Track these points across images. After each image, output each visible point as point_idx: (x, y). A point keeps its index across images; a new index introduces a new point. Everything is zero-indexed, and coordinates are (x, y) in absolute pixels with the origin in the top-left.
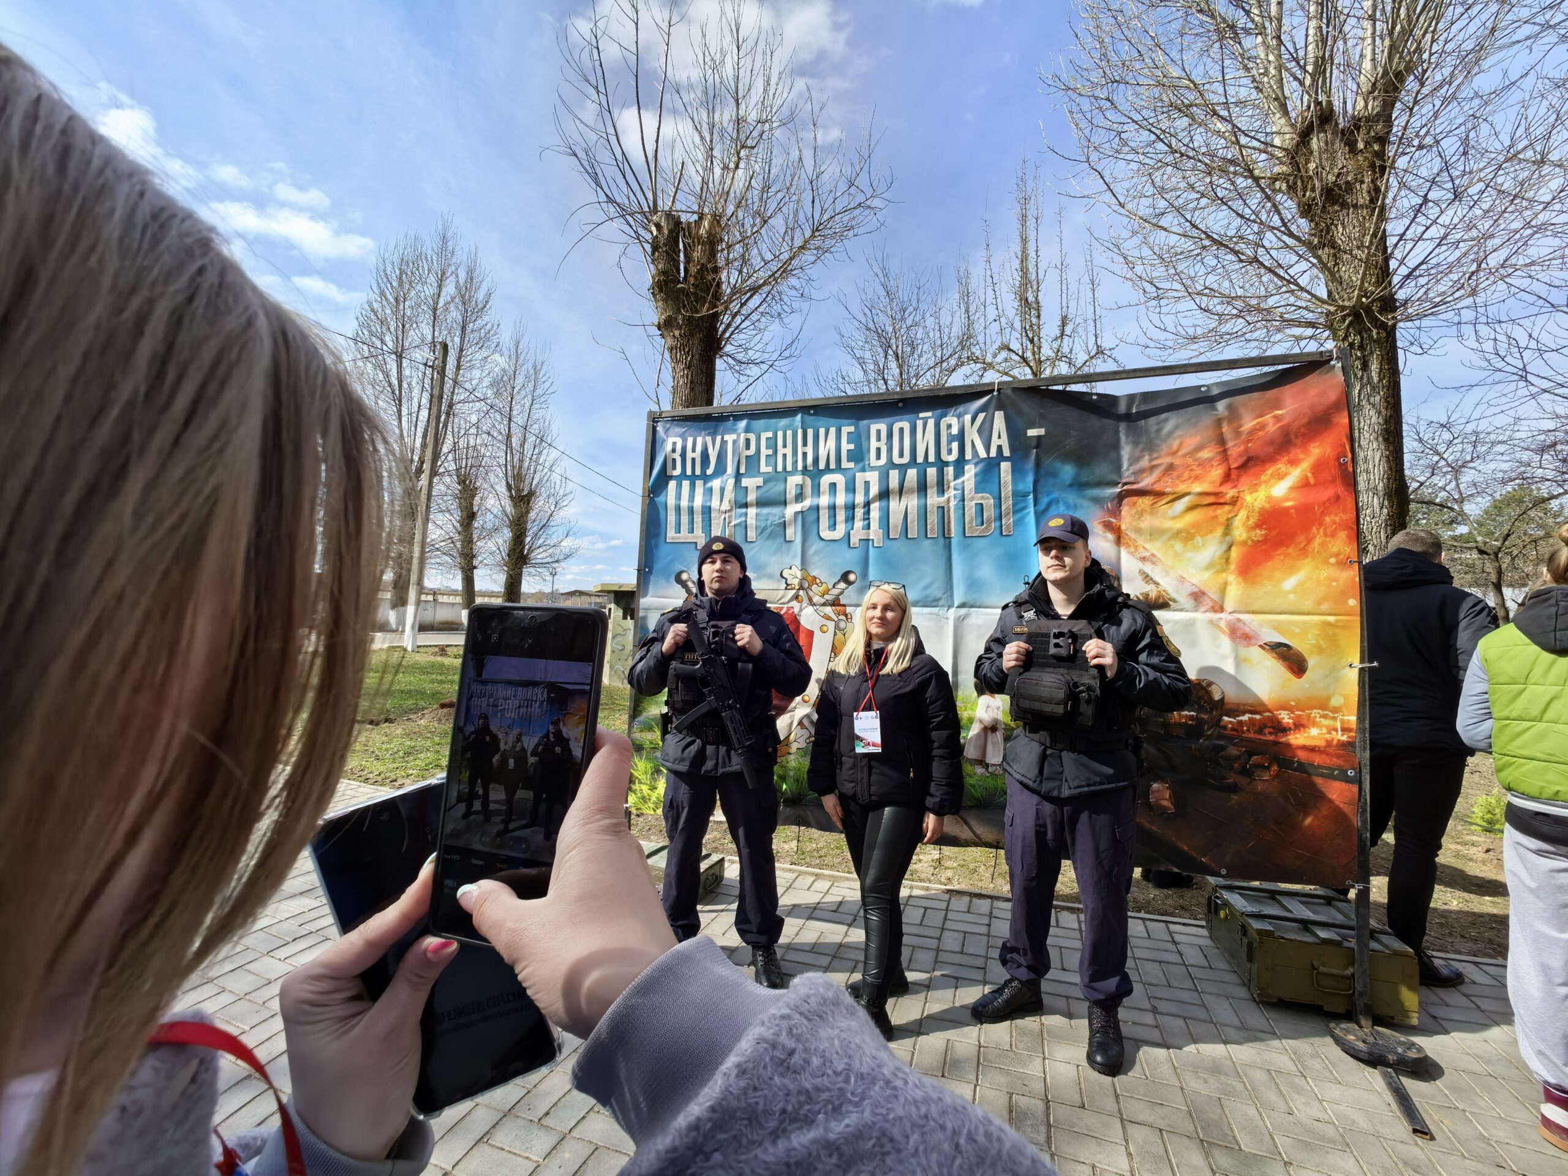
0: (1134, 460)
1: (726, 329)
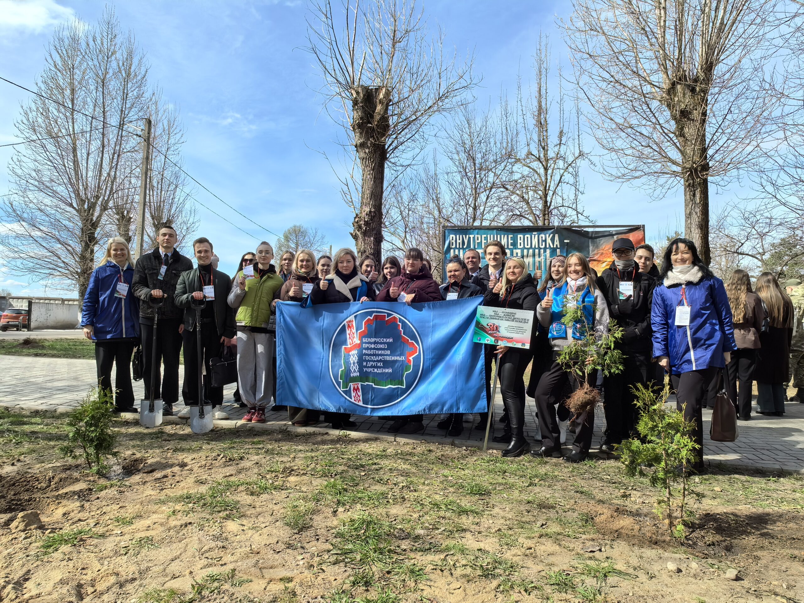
0: (593, 251)
1: (389, 147)
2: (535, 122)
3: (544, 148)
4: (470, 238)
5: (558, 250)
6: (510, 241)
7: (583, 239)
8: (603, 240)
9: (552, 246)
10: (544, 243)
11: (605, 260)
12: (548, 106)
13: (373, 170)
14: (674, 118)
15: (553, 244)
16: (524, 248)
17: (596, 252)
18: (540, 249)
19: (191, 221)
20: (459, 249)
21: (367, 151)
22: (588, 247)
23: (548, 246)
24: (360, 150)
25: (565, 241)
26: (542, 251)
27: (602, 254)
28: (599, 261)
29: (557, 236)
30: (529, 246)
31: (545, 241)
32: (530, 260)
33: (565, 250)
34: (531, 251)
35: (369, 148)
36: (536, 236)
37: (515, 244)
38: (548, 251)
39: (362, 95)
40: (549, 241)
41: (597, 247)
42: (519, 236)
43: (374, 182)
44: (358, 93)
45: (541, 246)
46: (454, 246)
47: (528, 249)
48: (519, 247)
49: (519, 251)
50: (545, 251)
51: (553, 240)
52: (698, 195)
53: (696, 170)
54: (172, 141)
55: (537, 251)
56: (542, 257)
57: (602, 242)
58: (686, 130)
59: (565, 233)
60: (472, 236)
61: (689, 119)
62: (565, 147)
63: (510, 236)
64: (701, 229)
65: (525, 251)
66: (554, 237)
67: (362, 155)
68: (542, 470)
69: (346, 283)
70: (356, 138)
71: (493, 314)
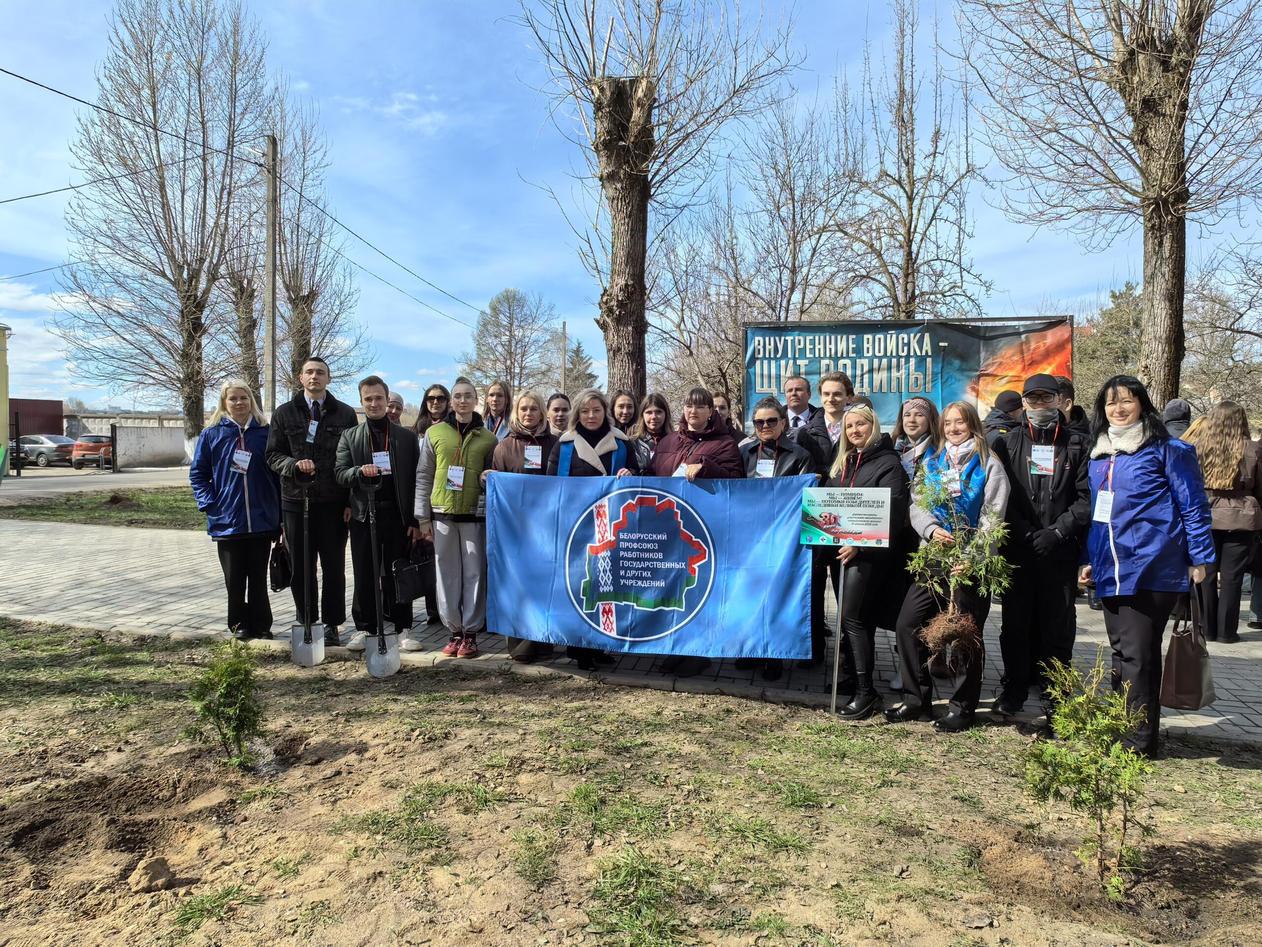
0: (986, 359)
1: (654, 177)
2: (891, 117)
3: (907, 163)
4: (786, 341)
5: (929, 360)
6: (851, 346)
7: (970, 340)
8: (1004, 340)
9: (919, 353)
10: (906, 348)
11: (1005, 373)
12: (915, 88)
13: (630, 217)
14: (1130, 111)
15: (921, 351)
16: (874, 356)
17: (990, 361)
18: (899, 357)
19: (346, 290)
20: (770, 359)
21: (619, 186)
22: (979, 353)
23: (912, 353)
24: (607, 185)
25: (941, 344)
26: (903, 360)
27: (1001, 364)
28: (996, 376)
29: (927, 336)
30: (882, 354)
31: (908, 344)
32: (884, 375)
33: (940, 359)
34: (885, 361)
35: (622, 181)
36: (894, 336)
37: (859, 351)
38: (912, 361)
39: (608, 93)
40: (914, 344)
41: (993, 353)
42: (866, 337)
43: (632, 236)
44: (602, 90)
45: (901, 354)
46: (761, 355)
47: (880, 358)
48: (866, 354)
49: (865, 362)
50: (907, 361)
51: (920, 343)
52: (1167, 244)
53: (1165, 201)
54: (309, 164)
55: (894, 361)
56: (903, 371)
57: (1001, 344)
58: (1151, 133)
59: (942, 331)
60: (789, 338)
61: (1157, 114)
62: (943, 158)
63: (851, 337)
64: (1171, 301)
65: (876, 361)
66: (922, 338)
67: (611, 192)
68: (904, 749)
69: (594, 447)
70: (600, 165)
71: (827, 498)
